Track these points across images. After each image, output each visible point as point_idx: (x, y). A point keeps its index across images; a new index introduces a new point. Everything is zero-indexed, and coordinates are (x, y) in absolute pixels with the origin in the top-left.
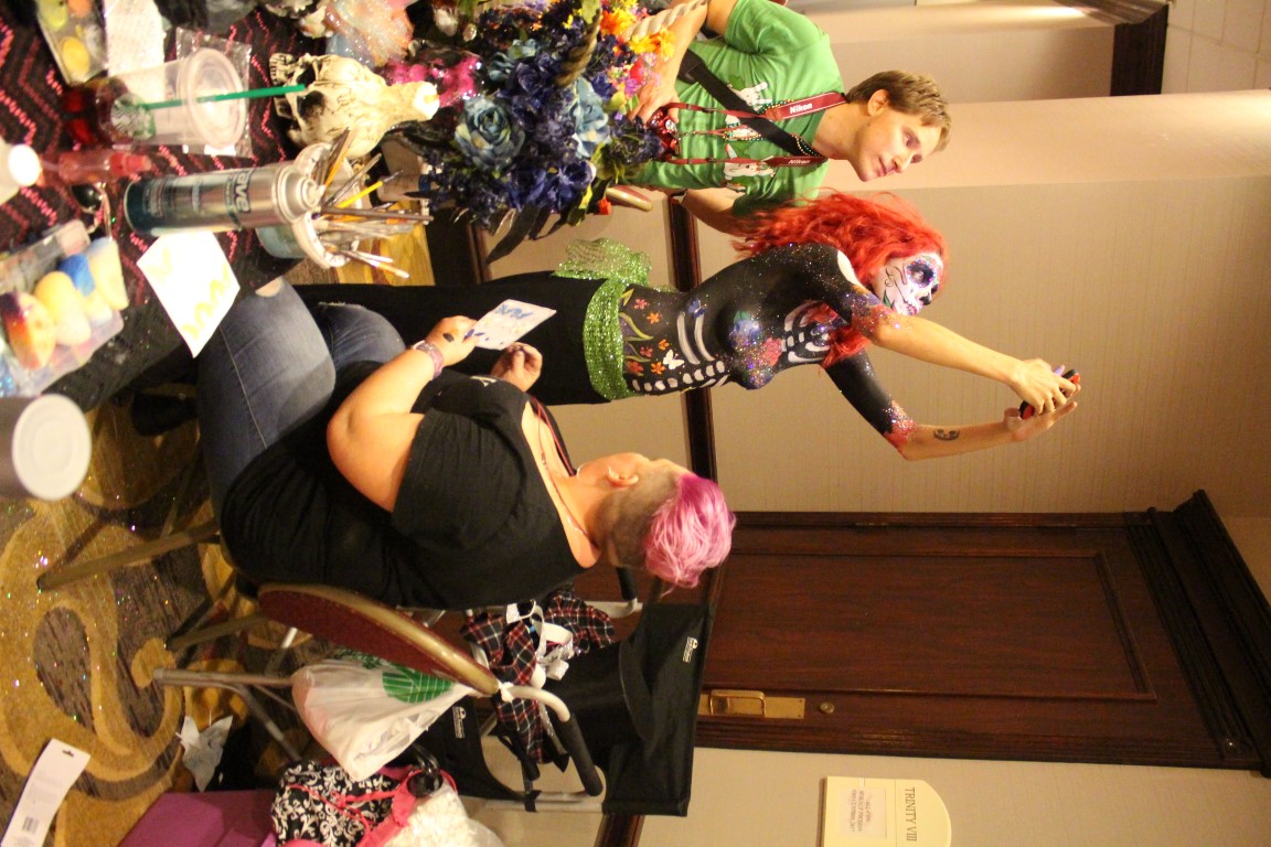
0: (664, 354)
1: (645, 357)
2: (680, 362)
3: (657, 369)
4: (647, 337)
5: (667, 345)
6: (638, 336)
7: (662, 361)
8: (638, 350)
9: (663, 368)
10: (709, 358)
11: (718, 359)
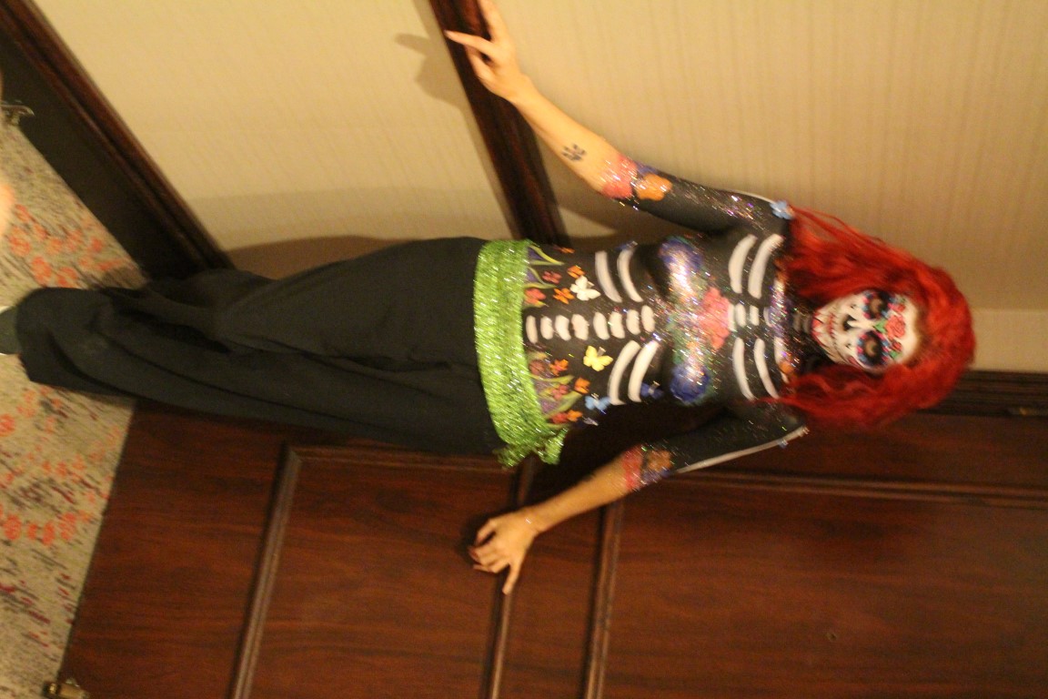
0: (573, 281)
1: (549, 282)
2: (595, 294)
3: (562, 297)
4: (553, 261)
5: (580, 272)
6: (544, 260)
7: (570, 288)
8: (541, 274)
9: (570, 296)
11: (646, 303)
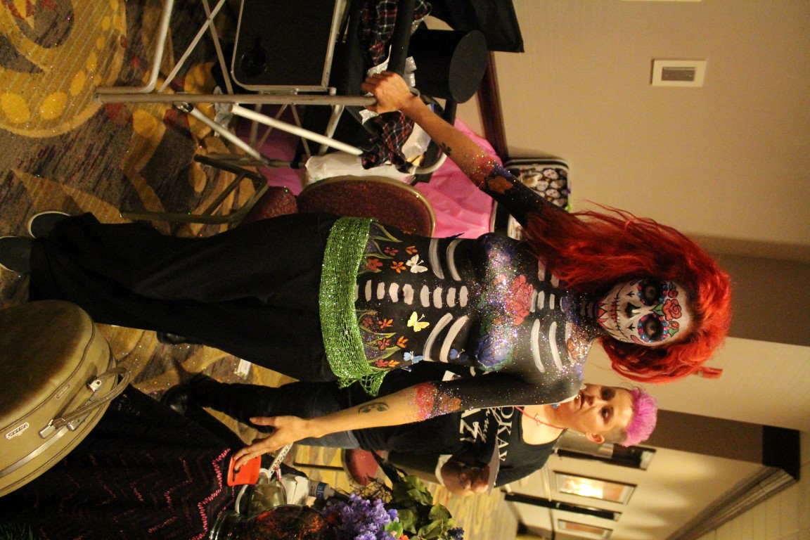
1: (388, 255)
3: (397, 268)
4: (395, 239)
5: (415, 251)
6: (386, 237)
7: (405, 262)
9: (404, 268)
10: (457, 277)
11: (464, 283)
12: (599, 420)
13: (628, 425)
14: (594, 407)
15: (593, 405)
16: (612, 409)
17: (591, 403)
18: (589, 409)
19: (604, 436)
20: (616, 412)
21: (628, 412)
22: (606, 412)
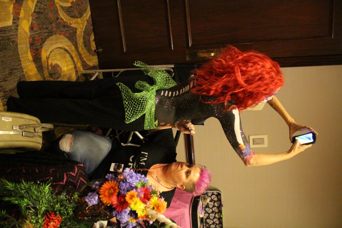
12: (184, 176)
13: (197, 181)
14: (183, 169)
15: (183, 168)
16: (191, 171)
17: (182, 167)
18: (180, 170)
19: (185, 186)
20: (192, 173)
21: (198, 175)
22: (188, 173)
